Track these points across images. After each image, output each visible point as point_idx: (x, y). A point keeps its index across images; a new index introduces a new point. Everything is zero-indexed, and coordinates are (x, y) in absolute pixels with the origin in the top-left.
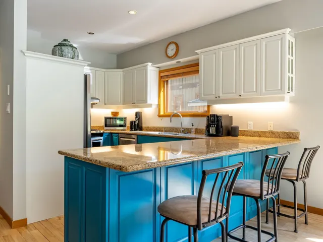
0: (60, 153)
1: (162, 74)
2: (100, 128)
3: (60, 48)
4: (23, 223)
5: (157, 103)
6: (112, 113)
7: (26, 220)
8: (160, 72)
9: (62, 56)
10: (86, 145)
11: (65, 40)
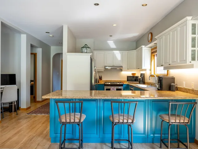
1: (153, 51)
5: (150, 68)
6: (132, 73)
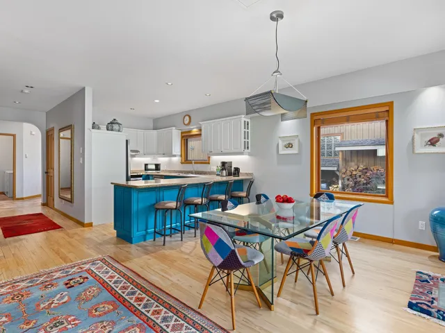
0: (112, 183)
1: (183, 135)
2: (141, 171)
3: (112, 125)
4: (90, 225)
7: (92, 223)
8: (182, 133)
9: (112, 130)
10: (128, 179)
11: (114, 120)
